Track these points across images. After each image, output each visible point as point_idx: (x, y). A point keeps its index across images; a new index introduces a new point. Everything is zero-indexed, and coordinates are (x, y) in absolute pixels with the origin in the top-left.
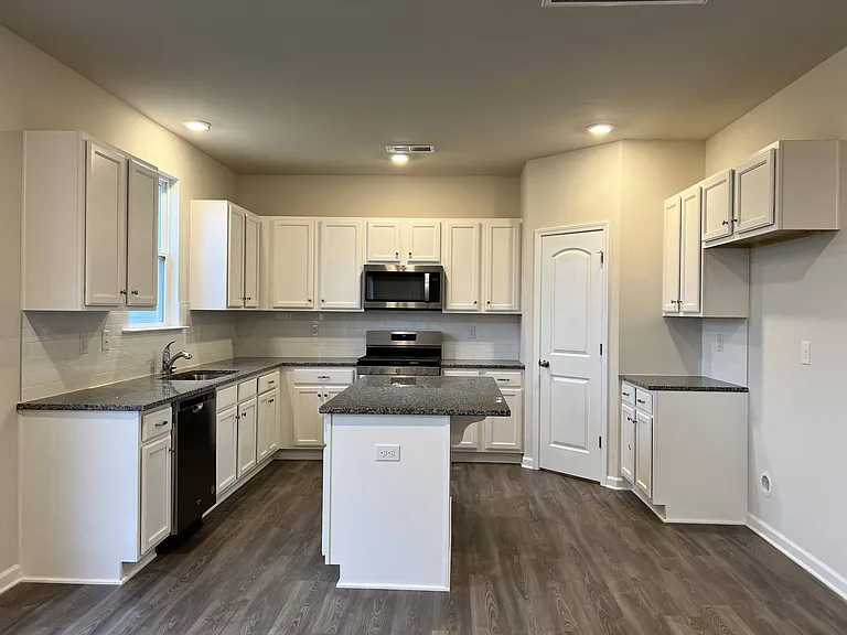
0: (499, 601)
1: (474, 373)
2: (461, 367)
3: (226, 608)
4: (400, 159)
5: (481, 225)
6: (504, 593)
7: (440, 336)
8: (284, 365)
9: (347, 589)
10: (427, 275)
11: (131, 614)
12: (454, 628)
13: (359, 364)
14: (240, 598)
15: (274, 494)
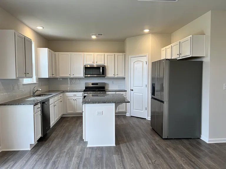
0: (128, 147)
1: (114, 93)
2: (111, 91)
3: (60, 153)
4: (94, 37)
5: (115, 54)
6: (128, 145)
7: (104, 83)
8: (64, 92)
9: (90, 147)
10: (101, 68)
11: (35, 157)
12: (119, 154)
13: (84, 91)
14: (63, 151)
15: (64, 125)
